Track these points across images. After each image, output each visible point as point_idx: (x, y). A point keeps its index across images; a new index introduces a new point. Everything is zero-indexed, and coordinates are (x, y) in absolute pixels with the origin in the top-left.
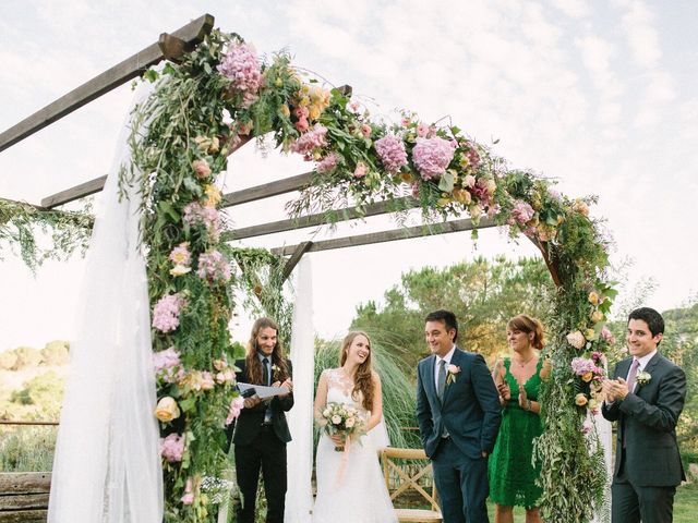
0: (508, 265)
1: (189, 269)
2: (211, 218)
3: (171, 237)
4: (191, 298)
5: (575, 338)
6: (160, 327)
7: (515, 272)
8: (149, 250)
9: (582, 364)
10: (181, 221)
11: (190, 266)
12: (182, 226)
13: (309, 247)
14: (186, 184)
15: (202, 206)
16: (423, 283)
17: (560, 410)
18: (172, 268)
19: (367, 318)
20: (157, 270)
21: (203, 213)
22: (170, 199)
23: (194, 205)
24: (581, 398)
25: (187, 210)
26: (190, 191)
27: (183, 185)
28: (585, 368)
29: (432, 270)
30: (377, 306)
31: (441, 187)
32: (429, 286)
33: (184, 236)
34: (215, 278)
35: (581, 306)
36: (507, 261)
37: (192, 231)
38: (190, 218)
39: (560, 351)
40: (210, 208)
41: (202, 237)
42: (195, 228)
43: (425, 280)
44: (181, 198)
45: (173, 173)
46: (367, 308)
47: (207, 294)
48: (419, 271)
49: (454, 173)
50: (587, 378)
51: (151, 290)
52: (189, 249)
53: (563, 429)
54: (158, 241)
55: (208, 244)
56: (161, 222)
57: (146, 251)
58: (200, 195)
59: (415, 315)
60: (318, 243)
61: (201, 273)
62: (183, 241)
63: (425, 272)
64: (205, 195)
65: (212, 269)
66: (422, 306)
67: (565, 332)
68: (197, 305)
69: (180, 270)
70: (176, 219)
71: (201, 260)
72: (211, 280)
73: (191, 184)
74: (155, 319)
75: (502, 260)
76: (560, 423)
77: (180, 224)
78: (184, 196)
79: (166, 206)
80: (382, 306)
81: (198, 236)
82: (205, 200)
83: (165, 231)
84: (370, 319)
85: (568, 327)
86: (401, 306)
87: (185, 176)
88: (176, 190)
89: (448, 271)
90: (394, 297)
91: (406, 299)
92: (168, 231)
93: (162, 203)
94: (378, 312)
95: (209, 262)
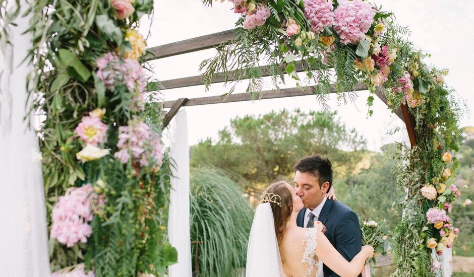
0: (302, 115)
1: (107, 152)
2: (135, 76)
3: (76, 100)
4: (109, 195)
5: (429, 191)
6: (62, 240)
7: (307, 120)
8: (44, 118)
9: (435, 215)
10: (92, 78)
11: (107, 146)
12: (93, 86)
13: (185, 102)
14: (100, 24)
15: (122, 58)
16: (245, 126)
17: (413, 252)
18: (81, 149)
19: (206, 149)
20: (57, 149)
21: (124, 69)
22: (75, 46)
23: (110, 56)
24: (432, 241)
25: (101, 62)
26: (104, 35)
27: (95, 27)
28: (439, 218)
29: (251, 117)
30: (212, 140)
31: (358, 53)
32: (250, 128)
33: (95, 100)
34: (144, 162)
35: (435, 163)
36: (302, 112)
37: (109, 94)
38: (106, 74)
39: (413, 202)
40: (131, 63)
41: (124, 104)
42: (112, 89)
43: (246, 124)
44: (92, 45)
45: (79, 7)
46: (205, 142)
47: (133, 186)
48: (243, 118)
49: (369, 39)
50: (438, 226)
51: (46, 177)
52: (105, 120)
53: (417, 268)
54: (58, 107)
55: (131, 114)
56: (63, 79)
57: (39, 119)
58: (119, 43)
59: (238, 147)
60: (194, 100)
61: (123, 156)
62: (94, 108)
63: (247, 119)
64: (126, 43)
65: (138, 151)
66: (243, 141)
67: (418, 185)
68: (120, 206)
69: (91, 152)
70: (85, 75)
71: (122, 137)
72: (137, 166)
73: (106, 25)
74: (55, 226)
75: (298, 111)
76: (414, 263)
77: (91, 83)
78: (96, 43)
79: (68, 57)
80: (216, 140)
81: (118, 102)
82: (127, 50)
83: (69, 92)
84: (208, 150)
85: (423, 181)
86: (229, 141)
87: (98, 13)
88: (85, 33)
89: (261, 117)
90: (224, 134)
91: (232, 136)
92: (73, 93)
93: (63, 52)
94: (213, 144)
95: (134, 139)
